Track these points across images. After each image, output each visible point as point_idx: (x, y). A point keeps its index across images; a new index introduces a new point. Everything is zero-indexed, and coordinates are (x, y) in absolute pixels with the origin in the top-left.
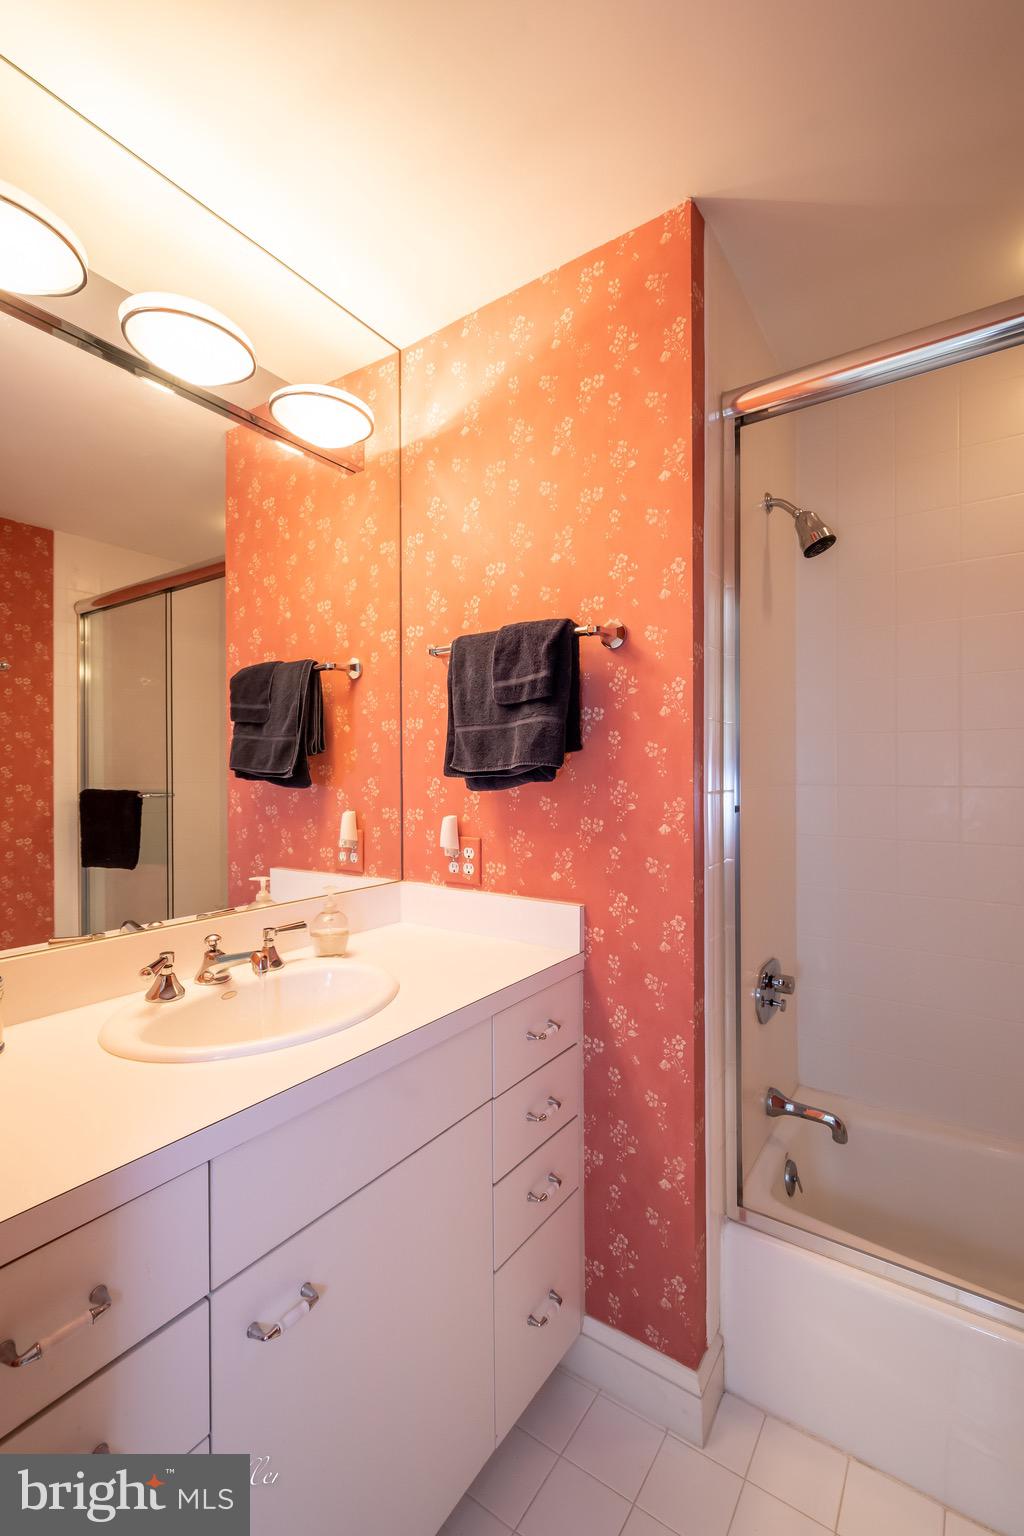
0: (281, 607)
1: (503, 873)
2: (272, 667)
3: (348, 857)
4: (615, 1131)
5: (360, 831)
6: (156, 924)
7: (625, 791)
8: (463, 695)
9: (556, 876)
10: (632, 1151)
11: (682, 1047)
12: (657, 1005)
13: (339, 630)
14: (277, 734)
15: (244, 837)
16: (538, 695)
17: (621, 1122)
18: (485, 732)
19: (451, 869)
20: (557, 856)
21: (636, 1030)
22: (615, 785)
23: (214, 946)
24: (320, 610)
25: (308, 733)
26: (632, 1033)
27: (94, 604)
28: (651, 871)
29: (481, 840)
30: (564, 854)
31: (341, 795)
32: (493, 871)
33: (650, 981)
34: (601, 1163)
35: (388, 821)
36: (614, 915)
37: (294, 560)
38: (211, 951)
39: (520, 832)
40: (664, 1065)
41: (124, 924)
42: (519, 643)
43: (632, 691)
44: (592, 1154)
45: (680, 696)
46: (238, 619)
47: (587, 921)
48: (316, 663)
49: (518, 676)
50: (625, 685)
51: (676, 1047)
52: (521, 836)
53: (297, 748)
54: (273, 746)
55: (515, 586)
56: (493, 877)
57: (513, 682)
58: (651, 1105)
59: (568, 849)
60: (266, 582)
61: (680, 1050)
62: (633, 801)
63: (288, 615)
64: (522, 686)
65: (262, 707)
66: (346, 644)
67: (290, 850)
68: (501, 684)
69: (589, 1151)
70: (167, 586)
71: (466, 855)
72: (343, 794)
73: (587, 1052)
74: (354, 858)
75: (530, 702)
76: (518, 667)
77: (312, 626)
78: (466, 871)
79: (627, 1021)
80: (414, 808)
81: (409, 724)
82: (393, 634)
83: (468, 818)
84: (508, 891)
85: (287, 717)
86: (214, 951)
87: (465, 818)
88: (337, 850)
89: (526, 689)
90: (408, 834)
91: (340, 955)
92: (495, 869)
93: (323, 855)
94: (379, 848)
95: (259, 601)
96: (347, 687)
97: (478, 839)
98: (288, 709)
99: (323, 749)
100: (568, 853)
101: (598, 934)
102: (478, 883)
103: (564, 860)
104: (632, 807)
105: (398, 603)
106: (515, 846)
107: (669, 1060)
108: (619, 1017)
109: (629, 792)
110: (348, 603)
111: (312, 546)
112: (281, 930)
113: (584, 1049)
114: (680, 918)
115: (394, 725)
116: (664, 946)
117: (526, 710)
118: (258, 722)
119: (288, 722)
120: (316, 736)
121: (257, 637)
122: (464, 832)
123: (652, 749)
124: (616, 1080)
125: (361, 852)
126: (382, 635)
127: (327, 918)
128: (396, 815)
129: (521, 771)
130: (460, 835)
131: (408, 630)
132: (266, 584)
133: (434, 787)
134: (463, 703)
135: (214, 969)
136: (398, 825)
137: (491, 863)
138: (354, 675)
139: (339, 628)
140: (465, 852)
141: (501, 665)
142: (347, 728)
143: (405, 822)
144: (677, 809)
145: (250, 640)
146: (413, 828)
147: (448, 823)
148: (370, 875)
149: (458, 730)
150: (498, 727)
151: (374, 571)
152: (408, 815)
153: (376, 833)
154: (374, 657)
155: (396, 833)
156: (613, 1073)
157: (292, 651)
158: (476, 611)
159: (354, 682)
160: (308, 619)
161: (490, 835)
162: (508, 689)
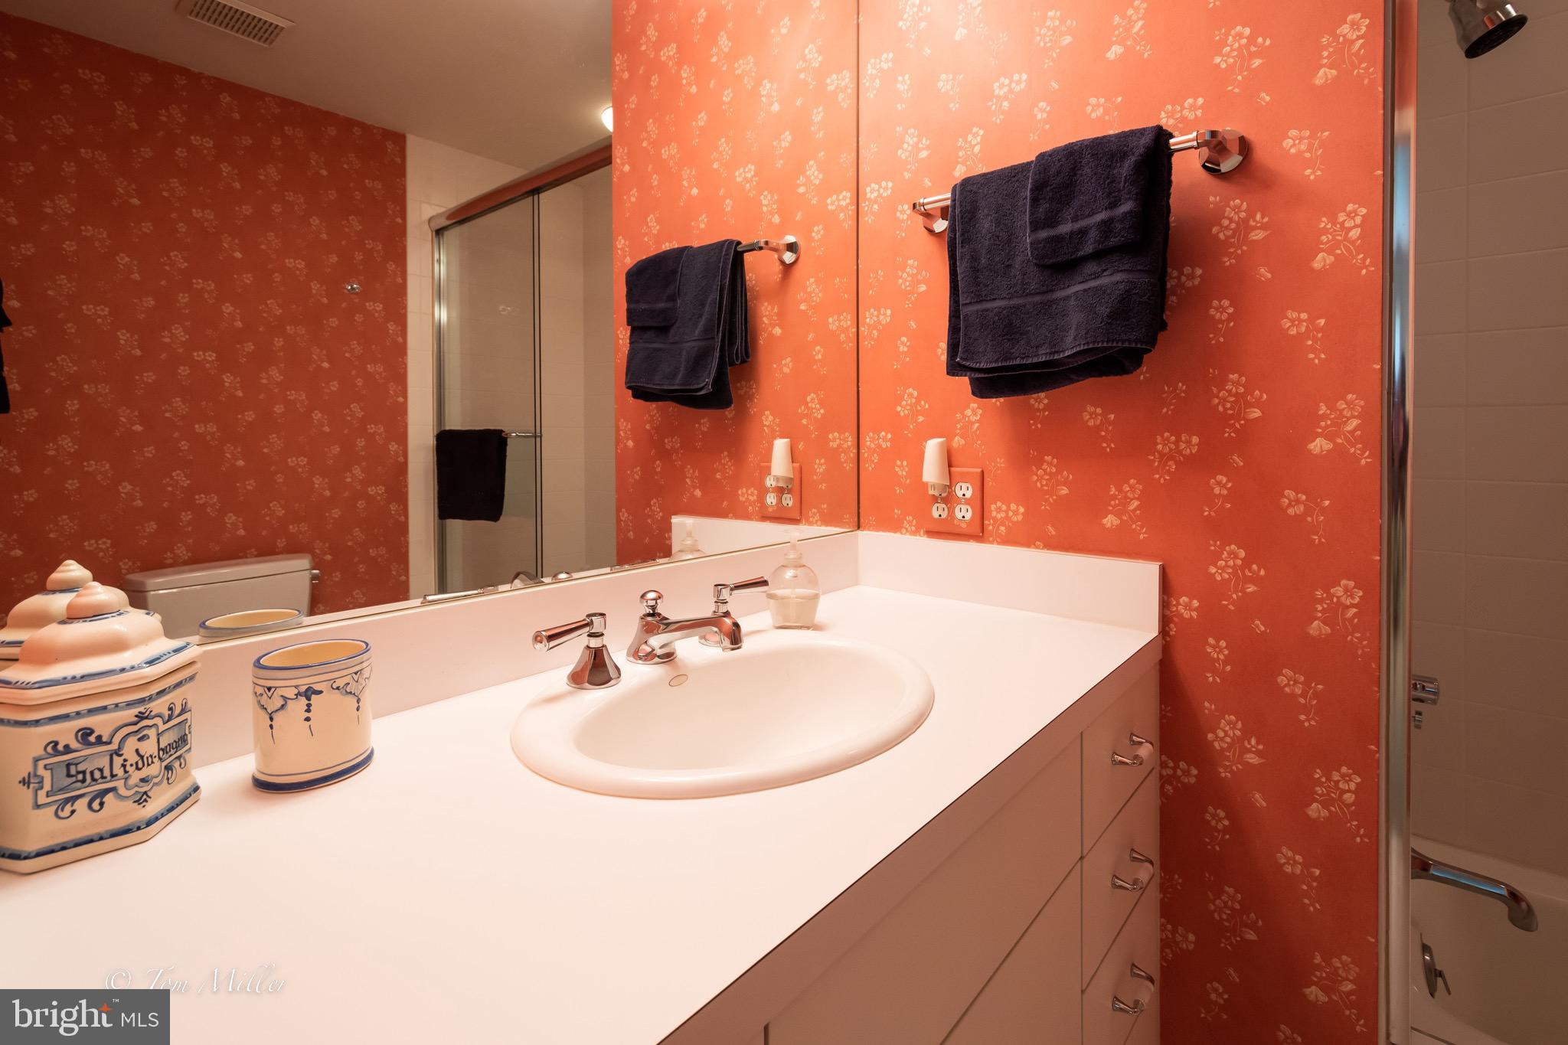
0: (685, 183)
1: (1020, 518)
2: (679, 255)
3: (780, 500)
4: (1218, 902)
5: (797, 465)
6: (563, 576)
7: (1242, 390)
8: (975, 258)
9: (1110, 521)
10: (1252, 936)
11: (1353, 786)
12: (1303, 717)
13: (765, 202)
14: (690, 337)
15: (637, 477)
16: (1114, 241)
17: (1231, 890)
18: (1016, 308)
19: (935, 514)
20: (1113, 490)
21: (1258, 753)
22: (1222, 383)
23: (653, 608)
24: (739, 179)
25: (730, 336)
26: (1253, 759)
27: (448, 218)
28: (1291, 511)
29: (983, 472)
30: (1126, 488)
31: (768, 419)
32: (1003, 515)
33: (1286, 679)
34: (1191, 947)
35: (837, 451)
36: (1219, 578)
37: (702, 119)
38: (649, 615)
39: (1048, 458)
40: (1314, 810)
41: (516, 576)
42: (1074, 170)
43: (1258, 235)
44: (1174, 932)
45: (1355, 233)
46: (628, 205)
47: (1166, 588)
48: (739, 243)
49: (1075, 219)
50: (1244, 226)
51: (1341, 785)
52: (1050, 464)
53: (717, 354)
54: (684, 353)
55: (1043, 105)
56: (1002, 524)
57: (1065, 228)
58: (1288, 869)
59: (1132, 481)
60: (665, 153)
61: (1349, 791)
62: (1258, 404)
63: (695, 191)
64: (1083, 232)
65: (669, 305)
66: (776, 219)
67: (698, 493)
68: (1043, 234)
69: (1169, 927)
70: (533, 187)
71: (959, 494)
72: (771, 418)
73: (1164, 780)
74: (788, 501)
75: (1097, 256)
76: (1076, 203)
77: (728, 201)
78: (959, 515)
79: (1241, 740)
80: (877, 431)
81: (869, 317)
82: (846, 198)
83: (963, 442)
84: (1028, 542)
85: (701, 316)
86: (652, 615)
87: (958, 442)
88: (763, 491)
89: (1093, 234)
90: (868, 467)
91: (808, 628)
92: (1006, 512)
93: (742, 499)
94: (823, 487)
95: (655, 180)
96: (778, 277)
97: (979, 470)
98: (703, 305)
99: (748, 357)
100: (1132, 488)
101: (1187, 607)
102: (978, 532)
103: (1126, 497)
104: (1256, 413)
105: (854, 154)
106: (1040, 478)
107: (1325, 804)
108: (1224, 733)
109: (1249, 391)
110: (779, 164)
111: (727, 96)
112: (738, 587)
113: (1161, 776)
114: (1352, 584)
115: (848, 321)
116: (1316, 628)
117: (1091, 267)
118: (663, 324)
119: (703, 322)
120: (739, 340)
121: (653, 224)
122: (955, 461)
123: (1295, 322)
124: (1220, 826)
125: (798, 493)
126: (829, 201)
127: (789, 574)
128: (850, 441)
129: (1081, 360)
130: (950, 466)
131: (868, 189)
132: (664, 157)
133: (907, 401)
134: (975, 270)
135: (656, 641)
136: (853, 454)
137: (999, 504)
138: (788, 257)
139: (766, 199)
140: (958, 488)
141: (1044, 207)
142: (777, 331)
143: (862, 451)
144: (1346, 413)
145: (644, 230)
146: (876, 458)
147: (932, 448)
148: (810, 523)
149: (964, 311)
150: (1038, 298)
151: (818, 115)
152: (868, 441)
153: (820, 466)
154: (818, 233)
155: (849, 466)
156: (1213, 816)
157: (702, 233)
158: (977, 149)
159: (788, 268)
160: (721, 193)
161: (998, 464)
162: (1058, 239)
